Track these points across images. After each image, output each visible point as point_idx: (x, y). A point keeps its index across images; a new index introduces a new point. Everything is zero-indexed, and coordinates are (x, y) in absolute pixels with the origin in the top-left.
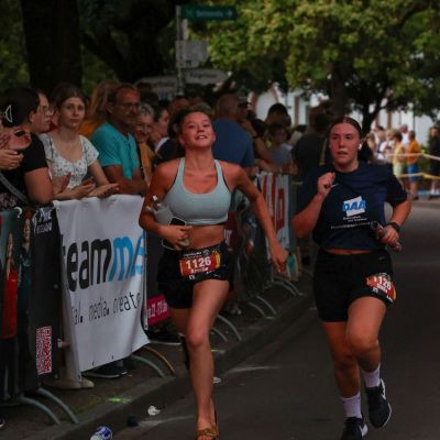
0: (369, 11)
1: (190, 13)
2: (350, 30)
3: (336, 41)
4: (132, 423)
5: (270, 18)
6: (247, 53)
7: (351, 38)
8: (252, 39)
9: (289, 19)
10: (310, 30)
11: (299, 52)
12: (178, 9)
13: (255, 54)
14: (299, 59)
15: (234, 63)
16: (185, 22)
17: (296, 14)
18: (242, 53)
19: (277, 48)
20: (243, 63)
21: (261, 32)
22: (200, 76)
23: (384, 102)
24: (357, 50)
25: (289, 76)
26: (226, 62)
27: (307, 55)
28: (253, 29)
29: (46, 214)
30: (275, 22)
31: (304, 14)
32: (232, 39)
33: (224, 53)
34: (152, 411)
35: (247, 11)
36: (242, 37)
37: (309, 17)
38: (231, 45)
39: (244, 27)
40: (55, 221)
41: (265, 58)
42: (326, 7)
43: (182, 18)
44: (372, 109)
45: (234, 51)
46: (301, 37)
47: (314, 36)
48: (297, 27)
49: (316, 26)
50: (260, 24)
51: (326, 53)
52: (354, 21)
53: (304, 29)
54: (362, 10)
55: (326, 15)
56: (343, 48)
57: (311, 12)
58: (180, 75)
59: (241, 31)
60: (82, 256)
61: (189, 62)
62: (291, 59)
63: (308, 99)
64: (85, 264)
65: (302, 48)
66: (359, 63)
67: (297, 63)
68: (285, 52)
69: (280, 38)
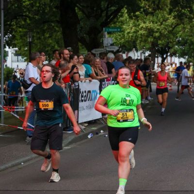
0: (163, 26)
1: (107, 30)
2: (157, 32)
3: (152, 35)
4: (97, 134)
5: (131, 28)
6: (125, 40)
7: (157, 34)
8: (126, 35)
9: (138, 29)
10: (144, 32)
11: (141, 39)
12: (104, 29)
13: (127, 40)
14: (141, 41)
15: (121, 43)
16: (106, 32)
17: (140, 27)
18: (123, 40)
19: (134, 38)
20: (123, 43)
21: (129, 33)
22: (111, 48)
23: (169, 54)
24: (159, 38)
25: (138, 47)
26: (118, 42)
27: (143, 40)
28: (126, 32)
29: (77, 84)
30: (133, 30)
31: (142, 27)
32: (120, 35)
33: (117, 40)
34: (102, 131)
35: (124, 26)
36: (123, 34)
37: (144, 28)
38: (119, 37)
39: (123, 31)
40: (78, 85)
41: (131, 41)
42: (149, 25)
43: (105, 31)
44: (165, 56)
45: (121, 39)
46: (141, 34)
47: (146, 34)
48: (140, 32)
49: (146, 31)
50: (128, 31)
51: (149, 39)
52: (158, 29)
53: (142, 32)
54: (160, 25)
55: (149, 27)
56: (155, 38)
57: (144, 27)
58: (105, 48)
59: (123, 33)
60: (85, 94)
61: (107, 44)
62: (138, 41)
63: (145, 53)
64: (85, 96)
65: (142, 38)
66: (160, 42)
67: (140, 43)
68: (136, 39)
69: (135, 35)
